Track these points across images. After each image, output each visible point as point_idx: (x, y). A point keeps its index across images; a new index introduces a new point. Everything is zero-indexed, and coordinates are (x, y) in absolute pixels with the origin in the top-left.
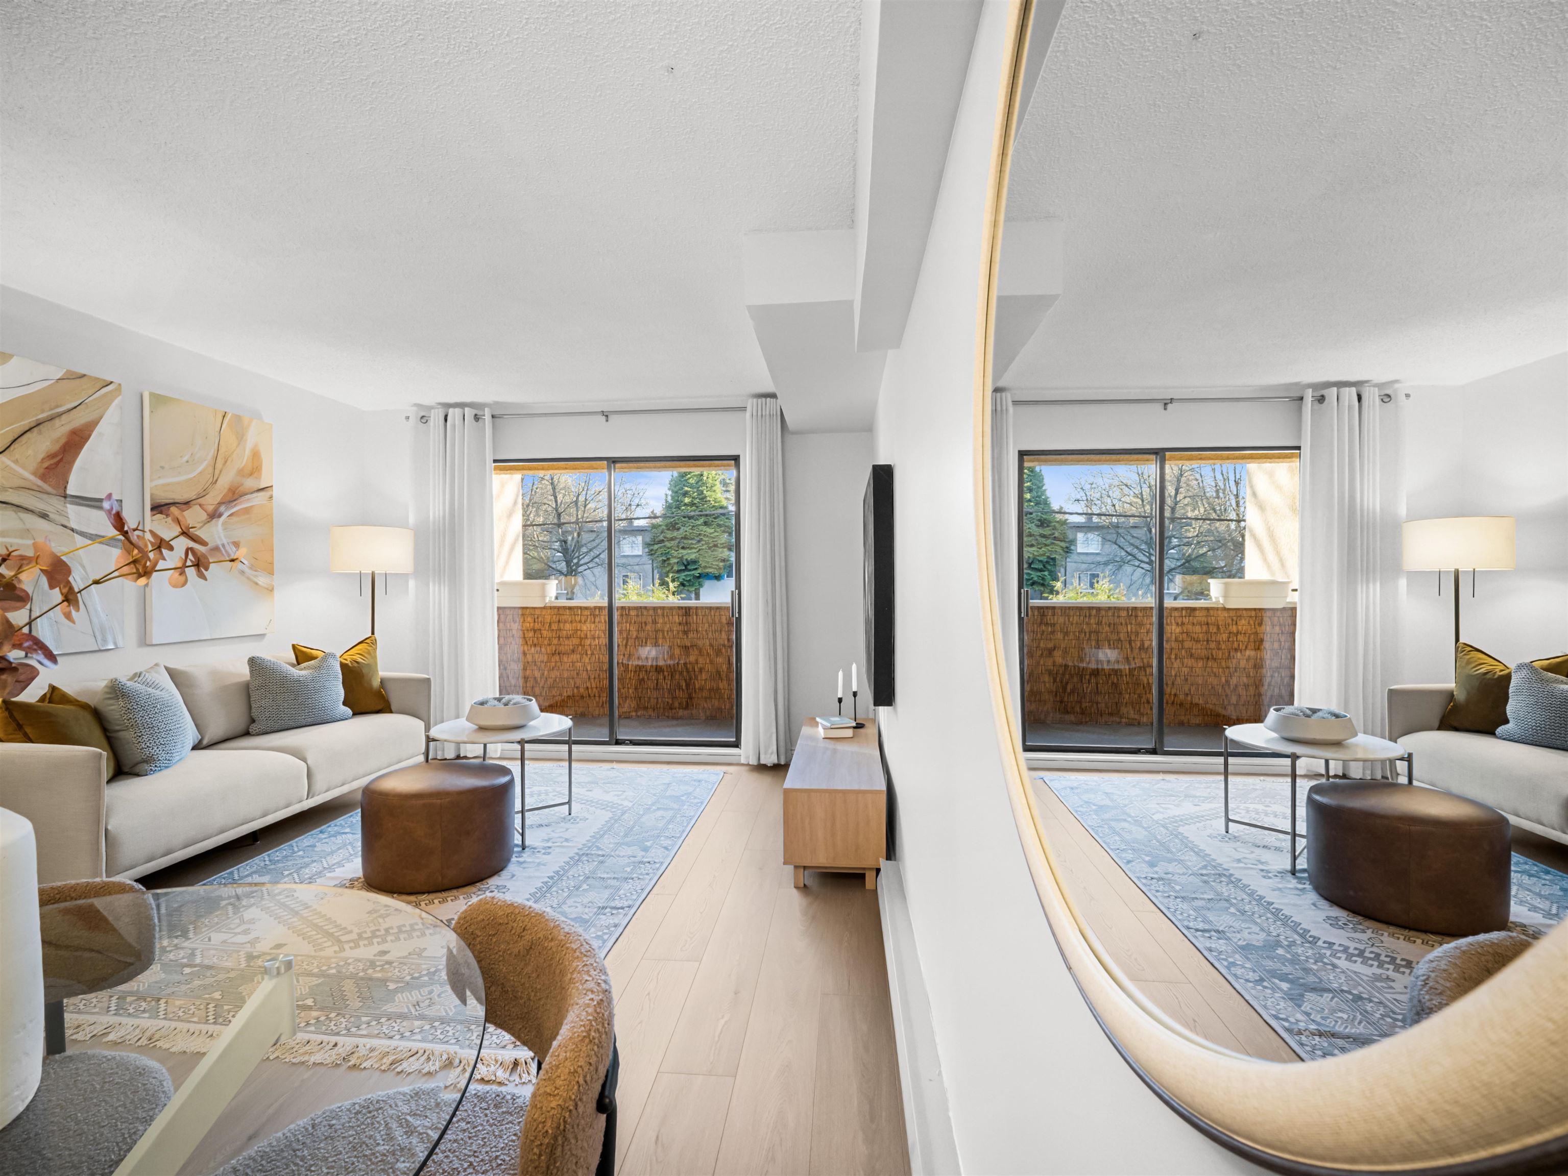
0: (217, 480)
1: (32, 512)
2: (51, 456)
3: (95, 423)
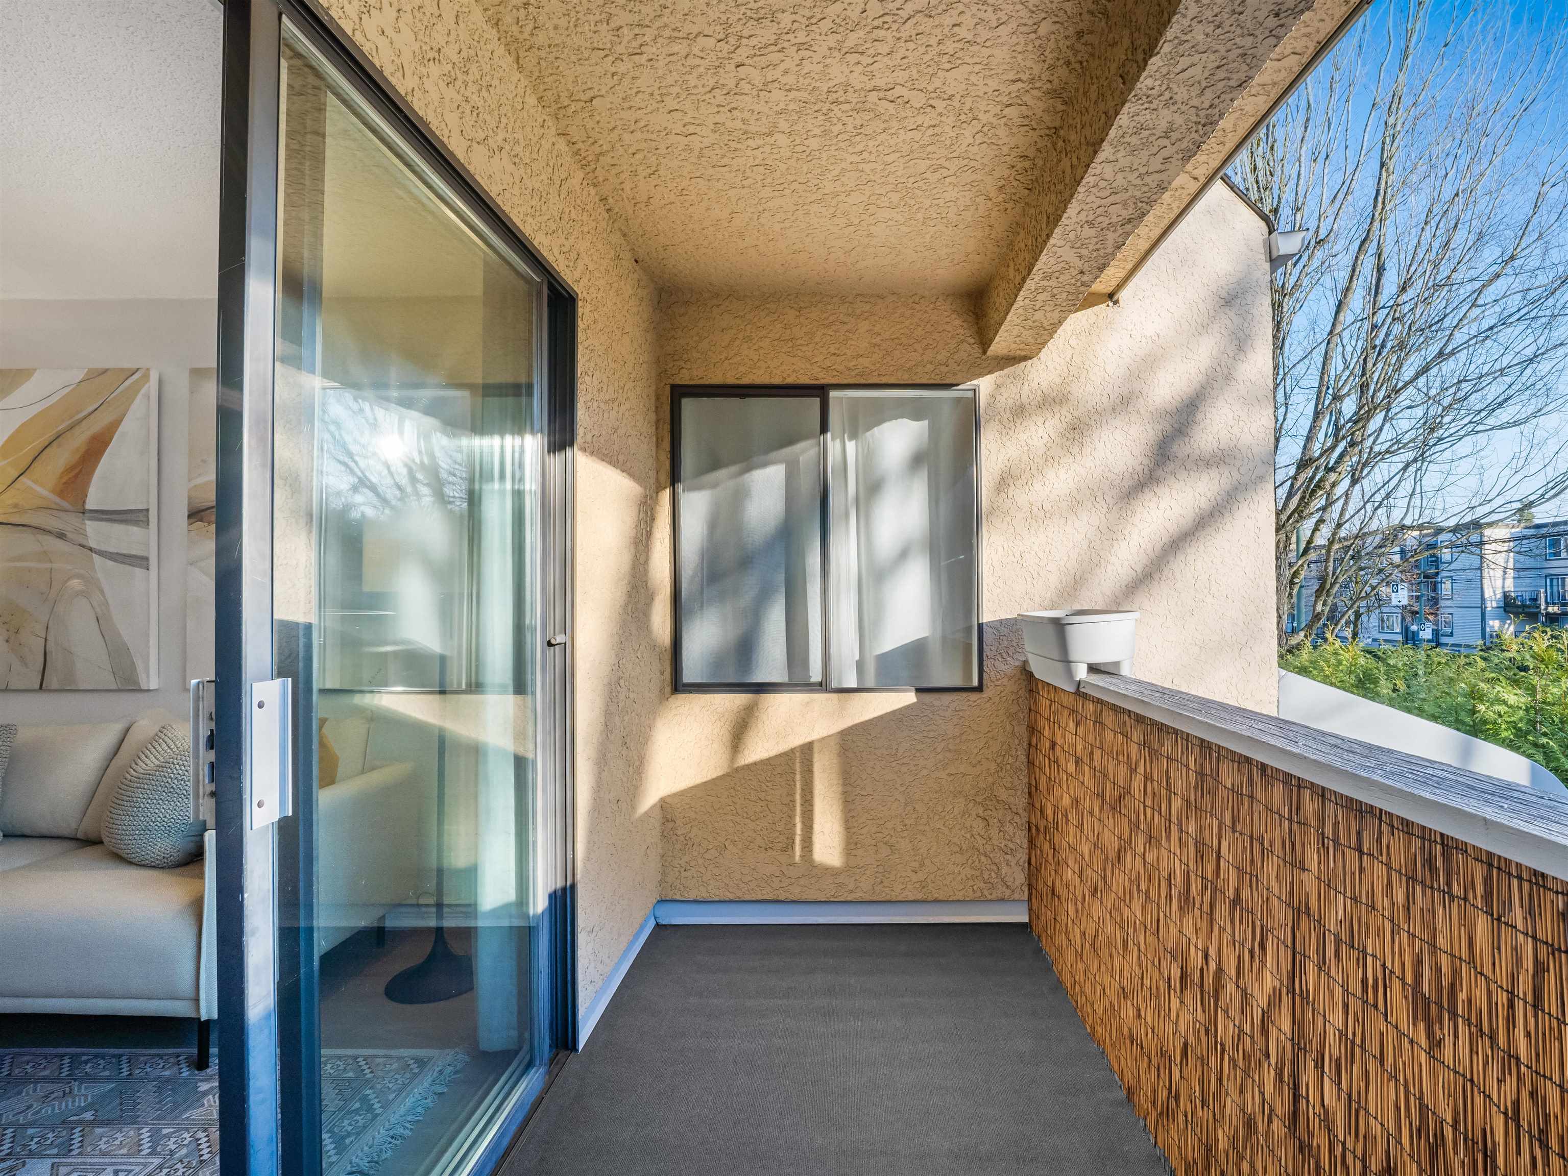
1: (50, 532)
2: (72, 468)
3: (117, 422)
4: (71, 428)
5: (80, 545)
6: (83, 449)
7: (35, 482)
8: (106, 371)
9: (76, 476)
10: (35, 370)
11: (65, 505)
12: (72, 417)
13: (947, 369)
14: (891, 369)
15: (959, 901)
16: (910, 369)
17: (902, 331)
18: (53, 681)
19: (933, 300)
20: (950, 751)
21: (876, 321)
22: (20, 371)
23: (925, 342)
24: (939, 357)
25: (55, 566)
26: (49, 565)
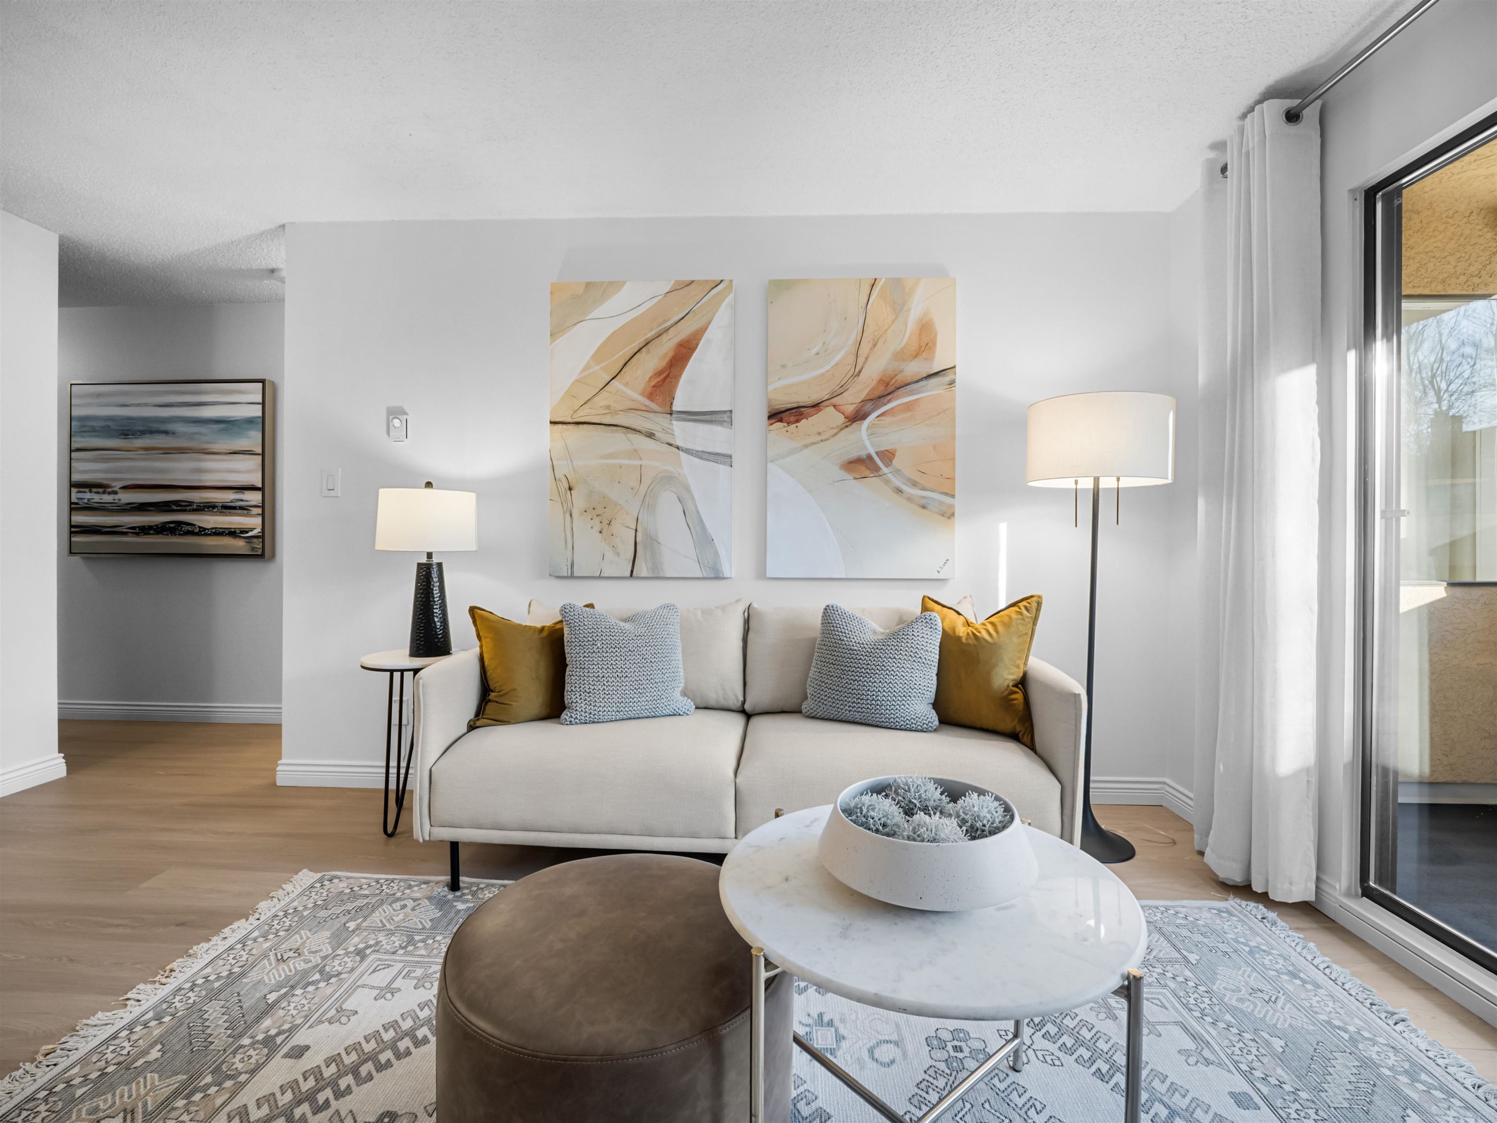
0: (860, 372)
1: (639, 432)
2: (658, 374)
3: (703, 330)
4: (659, 335)
5: (668, 444)
6: (670, 355)
7: (626, 385)
8: (693, 281)
9: (665, 378)
10: (624, 283)
11: (653, 406)
12: (659, 326)
13: (1479, 281)
14: (1426, 280)
15: (1486, 784)
16: (1443, 281)
17: (1435, 245)
18: (642, 569)
19: (1467, 214)
20: (1479, 642)
21: (1410, 235)
22: (611, 283)
23: (1458, 255)
24: (1472, 269)
25: (643, 462)
26: (638, 463)
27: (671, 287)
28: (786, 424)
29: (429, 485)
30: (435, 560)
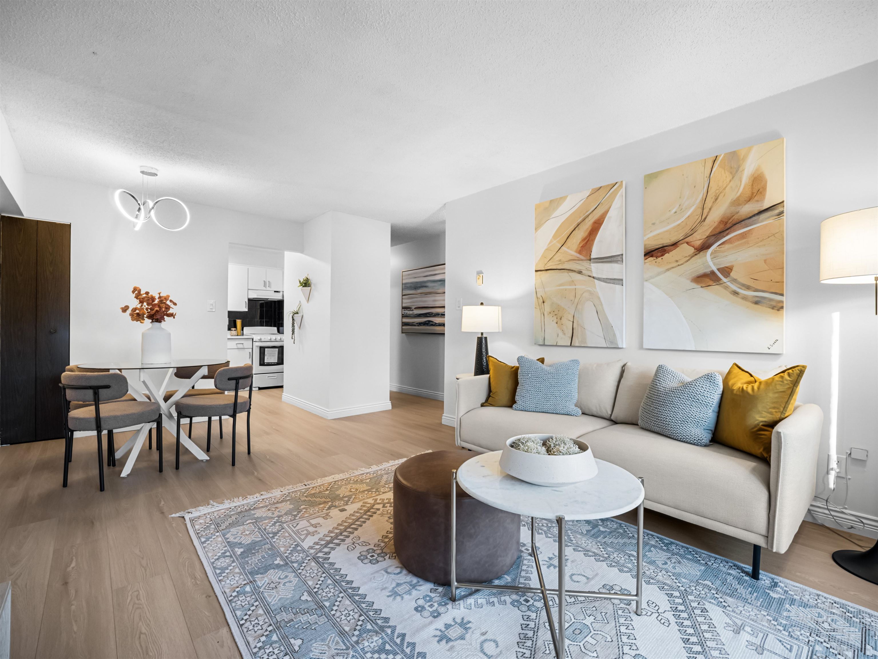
0: (705, 218)
1: (575, 271)
2: (584, 240)
3: (607, 212)
4: (584, 220)
5: (589, 276)
6: (590, 229)
7: (568, 248)
8: (601, 187)
9: (587, 242)
10: (567, 196)
11: (582, 257)
12: (584, 214)
18: (576, 342)
22: (561, 198)
25: (577, 287)
26: (574, 287)
27: (591, 192)
28: (655, 258)
29: (482, 304)
30: (484, 336)
